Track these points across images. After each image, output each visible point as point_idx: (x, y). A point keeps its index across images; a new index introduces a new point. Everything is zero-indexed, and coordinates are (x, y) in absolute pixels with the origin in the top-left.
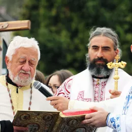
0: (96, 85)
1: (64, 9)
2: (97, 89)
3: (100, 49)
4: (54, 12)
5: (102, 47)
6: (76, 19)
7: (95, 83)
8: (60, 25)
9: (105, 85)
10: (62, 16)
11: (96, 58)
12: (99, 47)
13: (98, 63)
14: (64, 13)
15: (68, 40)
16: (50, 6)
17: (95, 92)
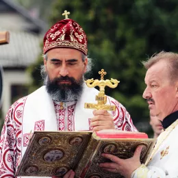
0: (60, 111)
1: (104, 11)
2: (61, 117)
3: (64, 65)
4: (91, 16)
5: (66, 61)
6: (121, 24)
7: (58, 108)
8: (100, 33)
9: (73, 110)
10: (103, 20)
11: (59, 76)
12: (62, 61)
13: (62, 83)
14: (106, 15)
15: (112, 53)
16: (86, 7)
17: (59, 121)
